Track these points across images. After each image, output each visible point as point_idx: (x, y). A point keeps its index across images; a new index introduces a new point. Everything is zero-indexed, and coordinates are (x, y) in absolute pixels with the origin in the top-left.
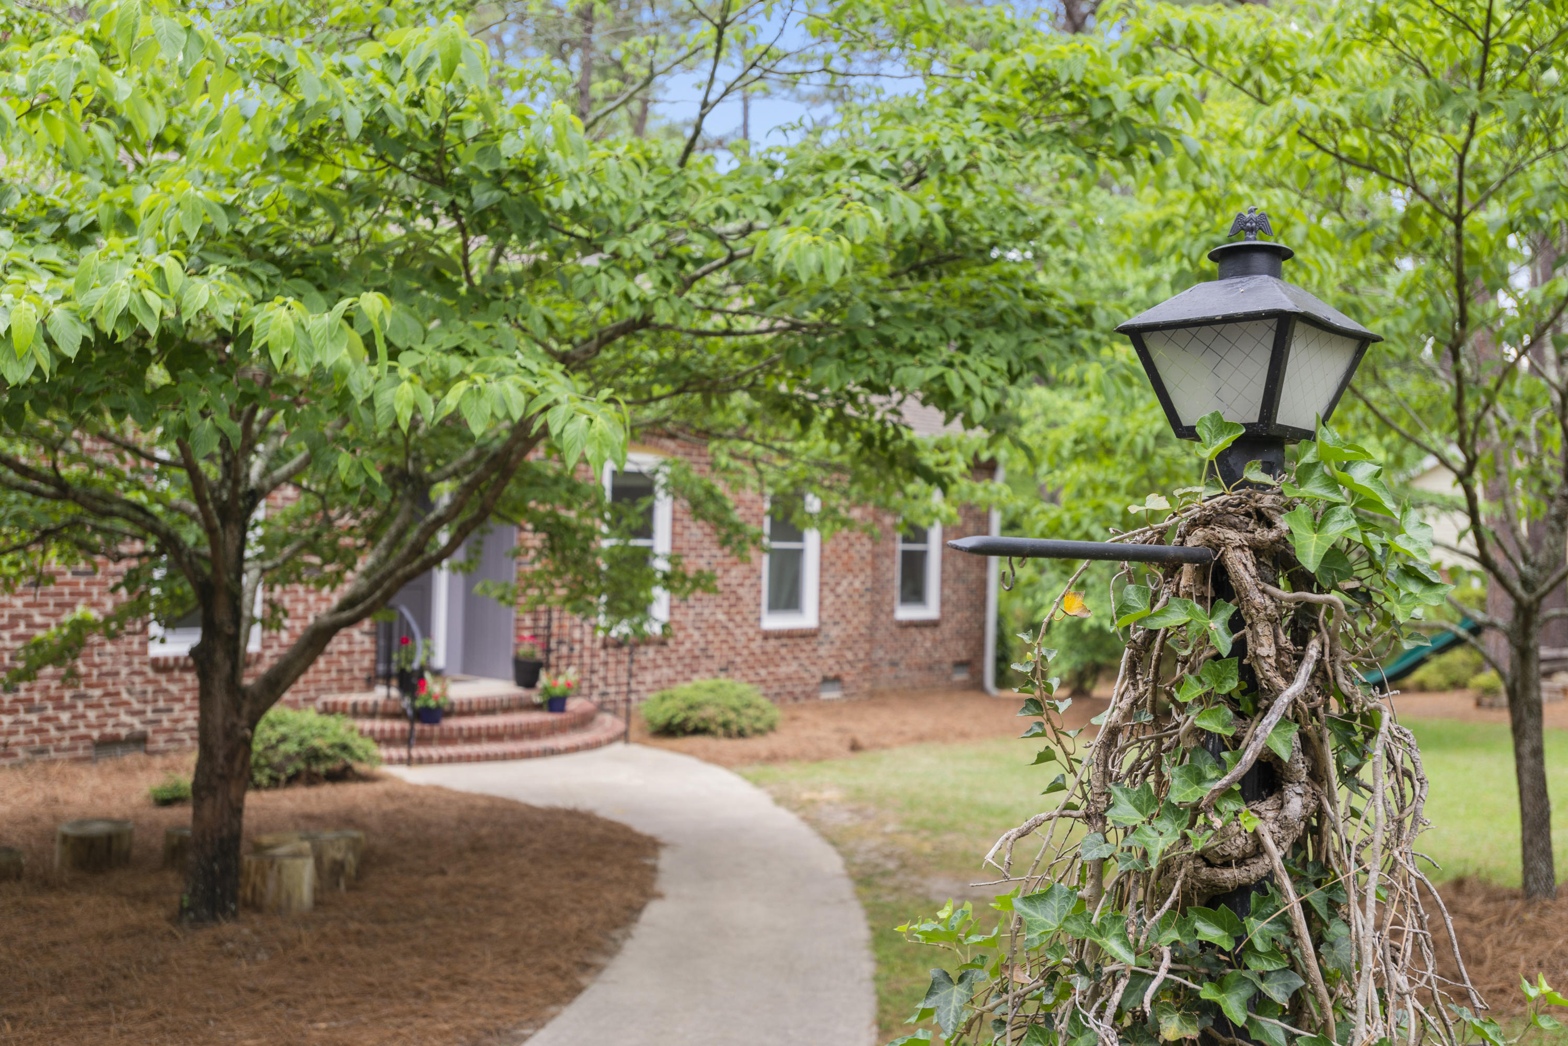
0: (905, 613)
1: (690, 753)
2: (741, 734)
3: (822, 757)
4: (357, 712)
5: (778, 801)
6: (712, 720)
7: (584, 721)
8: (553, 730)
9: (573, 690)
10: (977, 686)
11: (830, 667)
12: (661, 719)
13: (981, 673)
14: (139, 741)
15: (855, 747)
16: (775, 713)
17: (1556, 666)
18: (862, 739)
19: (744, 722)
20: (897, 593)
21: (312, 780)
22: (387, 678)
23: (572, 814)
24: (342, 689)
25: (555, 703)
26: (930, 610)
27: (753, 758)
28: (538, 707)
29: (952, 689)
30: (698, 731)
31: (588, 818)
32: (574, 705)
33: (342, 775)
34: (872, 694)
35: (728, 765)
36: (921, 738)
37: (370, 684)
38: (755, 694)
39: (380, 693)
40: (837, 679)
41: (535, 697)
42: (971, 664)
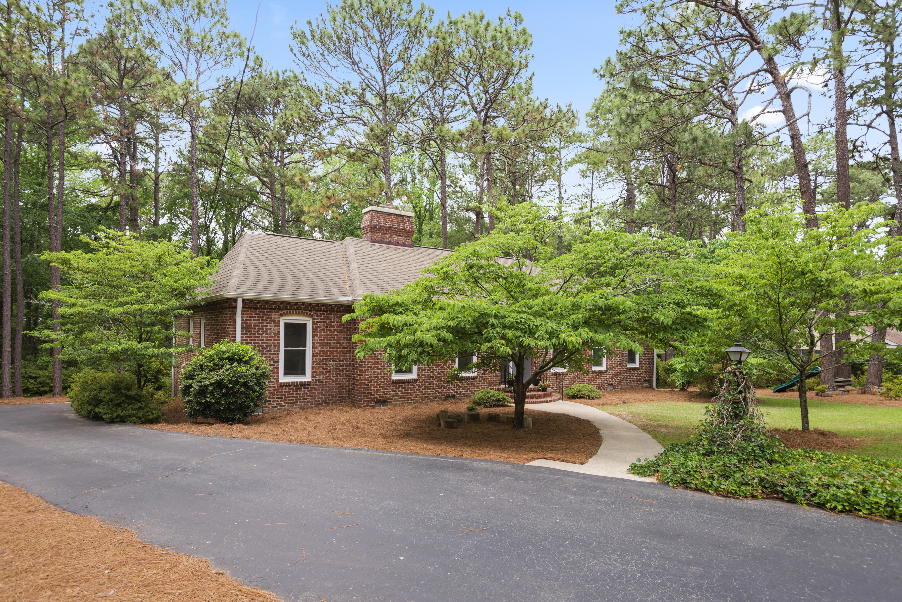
0: (629, 366)
1: (581, 403)
2: (593, 398)
3: (616, 404)
4: (498, 390)
5: (611, 414)
6: (585, 394)
7: (550, 395)
8: (545, 396)
9: (549, 386)
10: (651, 387)
11: (609, 381)
12: (571, 394)
13: (652, 383)
14: (453, 396)
15: (624, 402)
16: (600, 393)
17: (846, 383)
18: (626, 401)
19: (593, 395)
20: (626, 360)
21: (499, 406)
22: (505, 383)
23: (564, 414)
24: (494, 385)
25: (544, 390)
26: (637, 365)
27: (599, 404)
28: (539, 390)
29: (644, 388)
30: (581, 397)
31: (568, 415)
32: (549, 390)
33: (503, 405)
34: (621, 389)
35: (592, 406)
36: (640, 401)
37: (500, 385)
38: (593, 387)
39: (503, 386)
40: (612, 384)
41: (538, 387)
42: (649, 380)
